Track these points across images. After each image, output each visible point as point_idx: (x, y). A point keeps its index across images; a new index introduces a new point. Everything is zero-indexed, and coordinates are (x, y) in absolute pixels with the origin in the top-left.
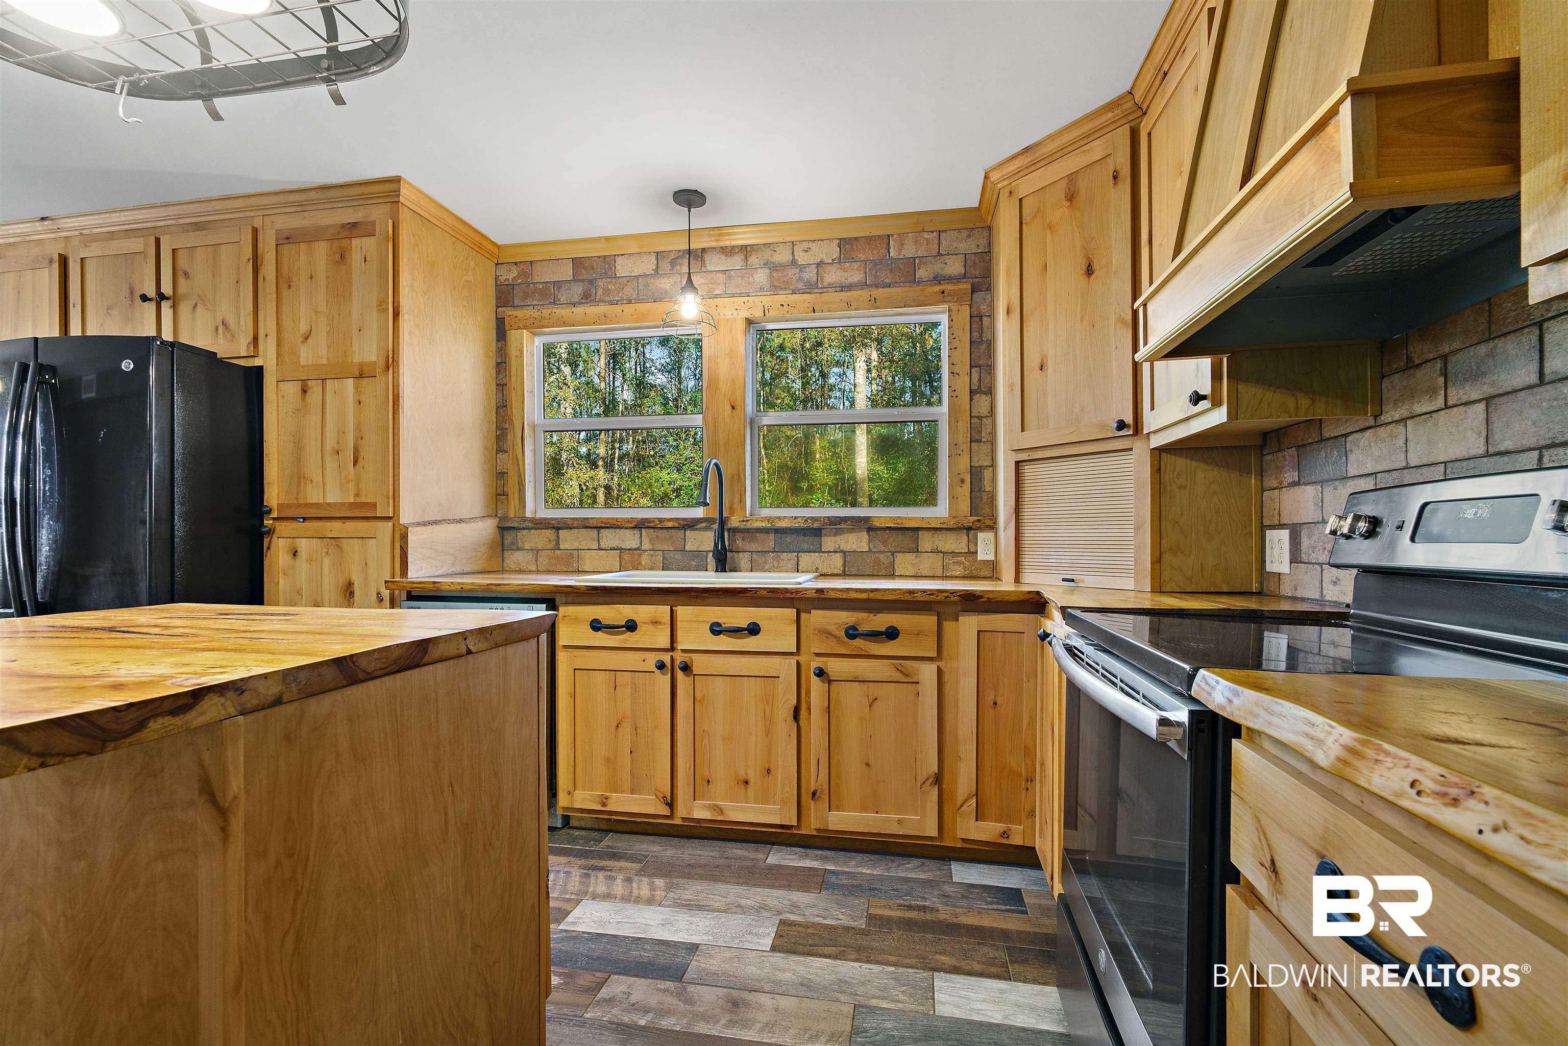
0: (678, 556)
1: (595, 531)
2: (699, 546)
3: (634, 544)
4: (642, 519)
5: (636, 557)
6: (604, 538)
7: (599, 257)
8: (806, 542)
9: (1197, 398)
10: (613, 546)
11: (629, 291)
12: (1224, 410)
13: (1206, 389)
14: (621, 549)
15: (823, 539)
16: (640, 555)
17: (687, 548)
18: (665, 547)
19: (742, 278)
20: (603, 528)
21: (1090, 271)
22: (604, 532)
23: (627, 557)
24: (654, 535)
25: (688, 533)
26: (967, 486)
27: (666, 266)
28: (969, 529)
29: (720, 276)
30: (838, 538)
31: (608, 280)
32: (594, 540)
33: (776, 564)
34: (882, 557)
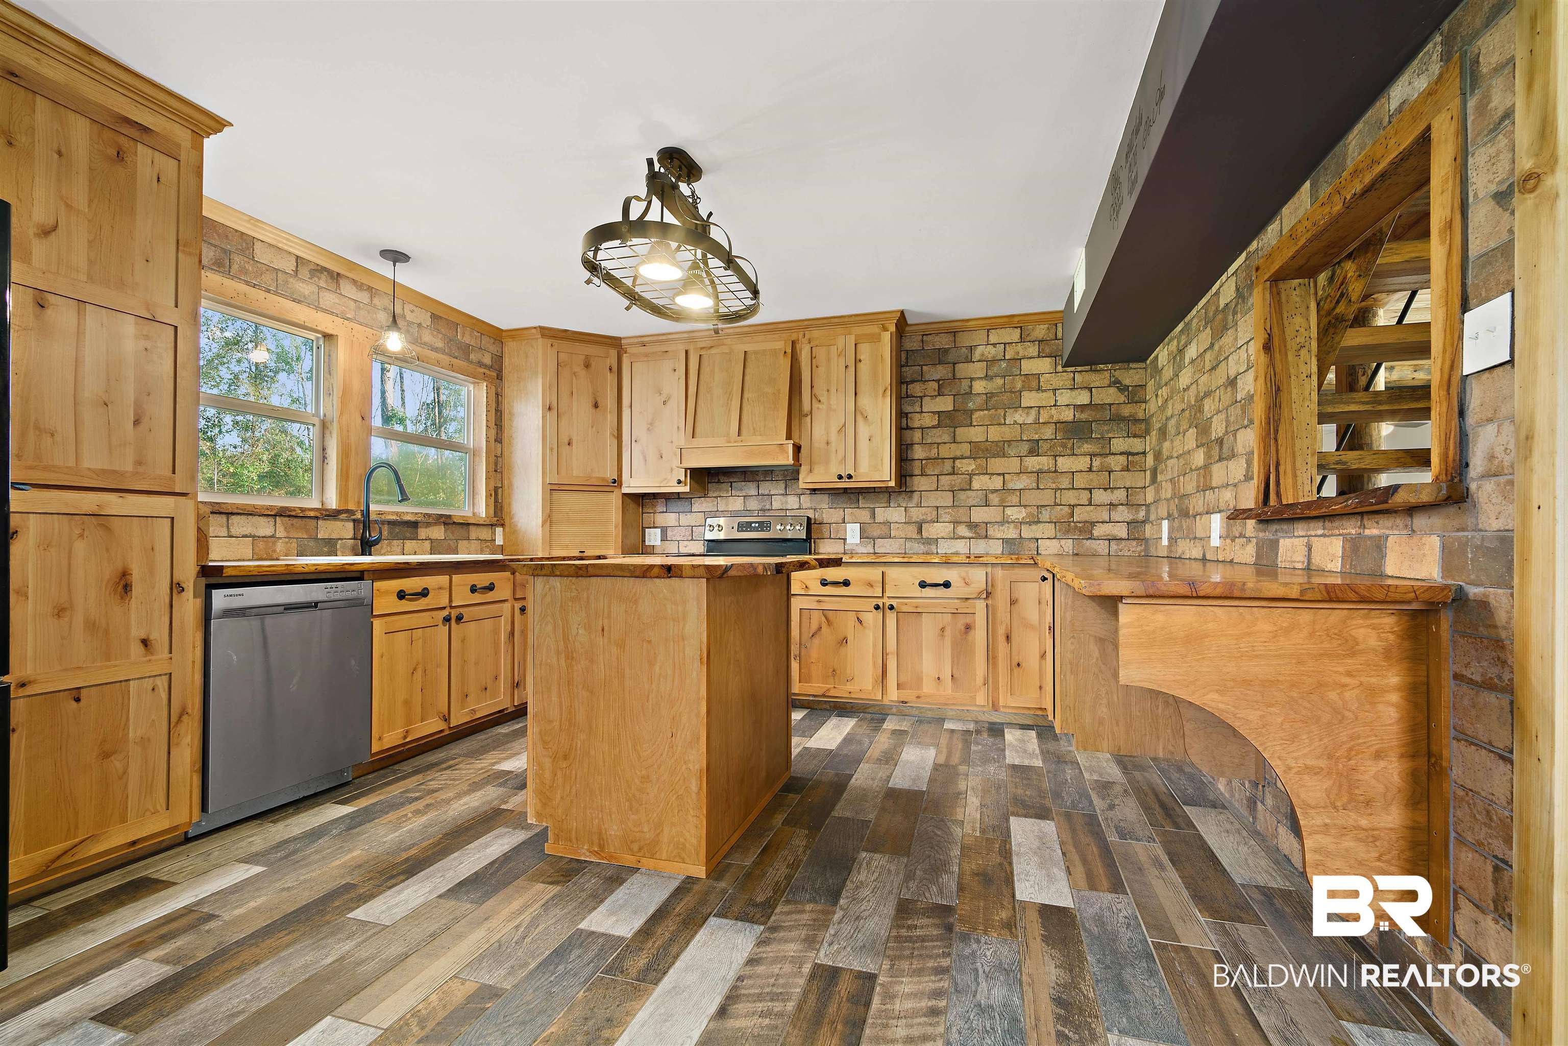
0: (312, 544)
1: (224, 517)
2: (330, 534)
3: (268, 531)
4: (282, 507)
5: (271, 544)
6: (236, 525)
7: (236, 231)
8: (408, 532)
9: (679, 482)
10: (245, 533)
11: (267, 278)
12: (688, 486)
13: (683, 479)
14: (253, 537)
15: (419, 530)
16: (274, 543)
17: (319, 536)
18: (300, 535)
19: (369, 312)
20: (232, 514)
21: (596, 406)
22: (235, 519)
23: (261, 545)
24: (290, 523)
25: (320, 522)
26: (493, 498)
27: (304, 272)
28: (492, 525)
29: (352, 303)
30: (428, 530)
31: (245, 259)
32: (222, 527)
33: (389, 549)
34: (451, 542)
